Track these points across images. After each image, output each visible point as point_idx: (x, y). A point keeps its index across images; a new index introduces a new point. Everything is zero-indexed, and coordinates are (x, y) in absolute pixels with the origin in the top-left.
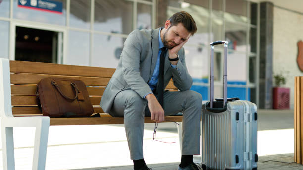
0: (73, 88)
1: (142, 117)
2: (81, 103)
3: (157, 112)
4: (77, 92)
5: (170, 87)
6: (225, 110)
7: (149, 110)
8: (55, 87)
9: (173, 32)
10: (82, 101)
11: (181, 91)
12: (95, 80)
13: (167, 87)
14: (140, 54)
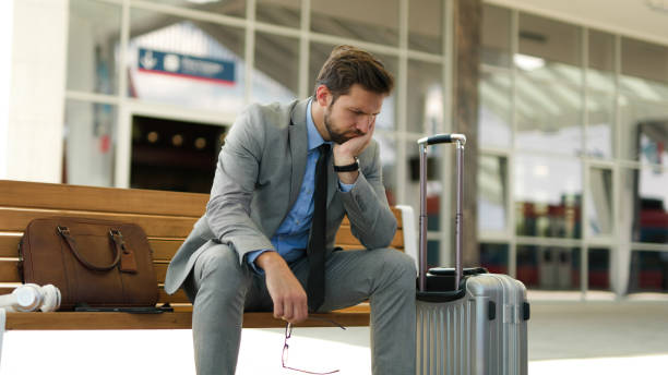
0: (113, 244)
1: (238, 313)
2: (127, 278)
3: (286, 296)
4: (120, 251)
5: (345, 239)
6: (462, 295)
7: (267, 292)
8: (64, 238)
9: (348, 110)
10: (132, 273)
11: (370, 250)
12: (176, 224)
13: (337, 238)
14: (260, 163)
